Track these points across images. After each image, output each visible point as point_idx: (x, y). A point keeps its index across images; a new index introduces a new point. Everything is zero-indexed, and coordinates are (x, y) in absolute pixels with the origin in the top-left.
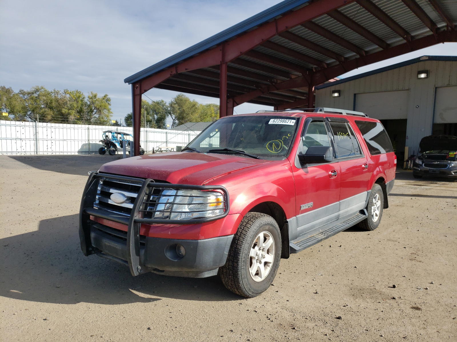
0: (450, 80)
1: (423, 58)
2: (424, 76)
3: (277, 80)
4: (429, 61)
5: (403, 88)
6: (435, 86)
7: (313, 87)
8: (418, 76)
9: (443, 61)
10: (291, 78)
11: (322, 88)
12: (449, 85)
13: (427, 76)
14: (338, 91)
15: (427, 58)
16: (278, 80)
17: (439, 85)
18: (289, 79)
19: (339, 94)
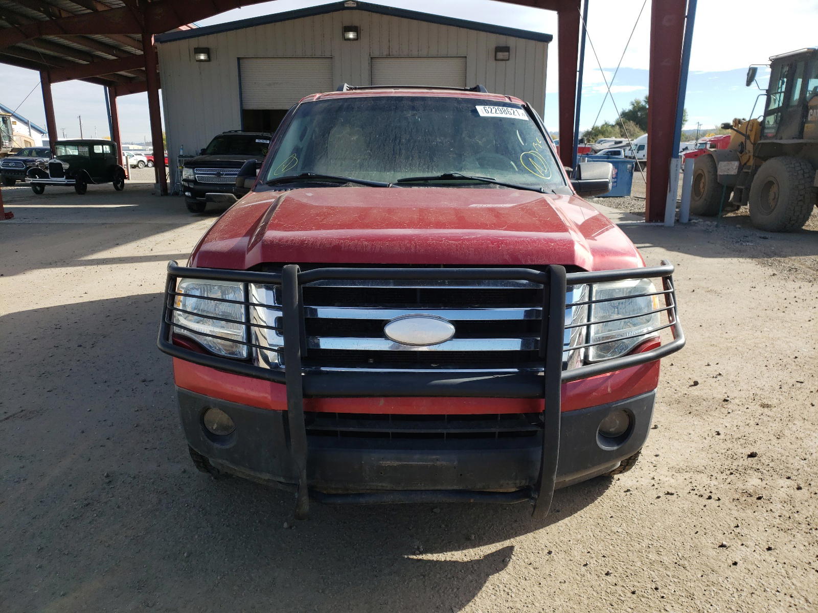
0: (389, 46)
1: (348, 4)
2: (354, 36)
3: (60, 11)
4: (357, 11)
5: (322, 53)
6: (370, 55)
7: (151, 37)
8: (343, 35)
9: (378, 14)
10: (96, 11)
11: (170, 41)
12: (389, 55)
13: (357, 35)
14: (206, 51)
15: (355, 5)
16: (62, 11)
17: (376, 53)
18: (89, 11)
19: (209, 56)
